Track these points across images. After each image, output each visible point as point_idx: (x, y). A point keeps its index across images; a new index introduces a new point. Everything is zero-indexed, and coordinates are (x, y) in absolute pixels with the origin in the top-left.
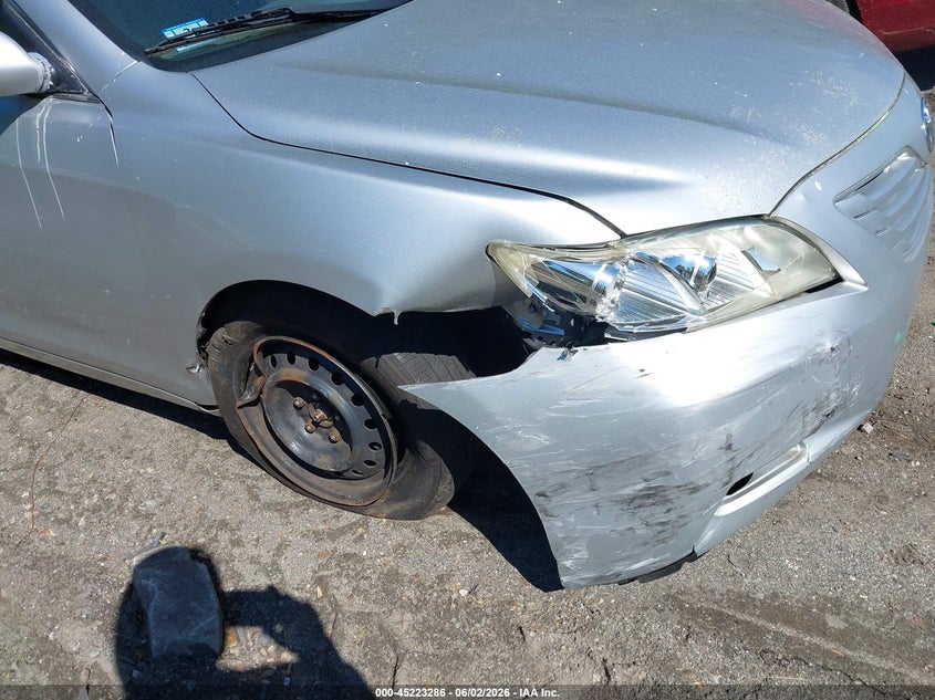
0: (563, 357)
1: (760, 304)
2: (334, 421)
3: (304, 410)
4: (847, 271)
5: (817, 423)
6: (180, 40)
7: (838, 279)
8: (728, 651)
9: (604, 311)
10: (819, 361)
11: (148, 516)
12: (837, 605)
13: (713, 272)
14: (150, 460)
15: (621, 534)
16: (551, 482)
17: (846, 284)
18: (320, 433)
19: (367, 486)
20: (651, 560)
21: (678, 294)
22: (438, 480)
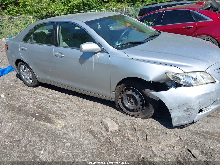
0: (175, 89)
1: (203, 84)
2: (134, 101)
3: (129, 100)
4: (216, 80)
5: (213, 102)
6: (119, 46)
7: (215, 82)
8: (199, 137)
9: (181, 82)
10: (213, 92)
11: (101, 116)
12: (217, 133)
13: (197, 78)
14: (99, 108)
15: (183, 116)
16: (173, 107)
17: (216, 82)
18: (131, 104)
19: (138, 113)
20: (187, 121)
21: (192, 81)
22: (151, 111)
